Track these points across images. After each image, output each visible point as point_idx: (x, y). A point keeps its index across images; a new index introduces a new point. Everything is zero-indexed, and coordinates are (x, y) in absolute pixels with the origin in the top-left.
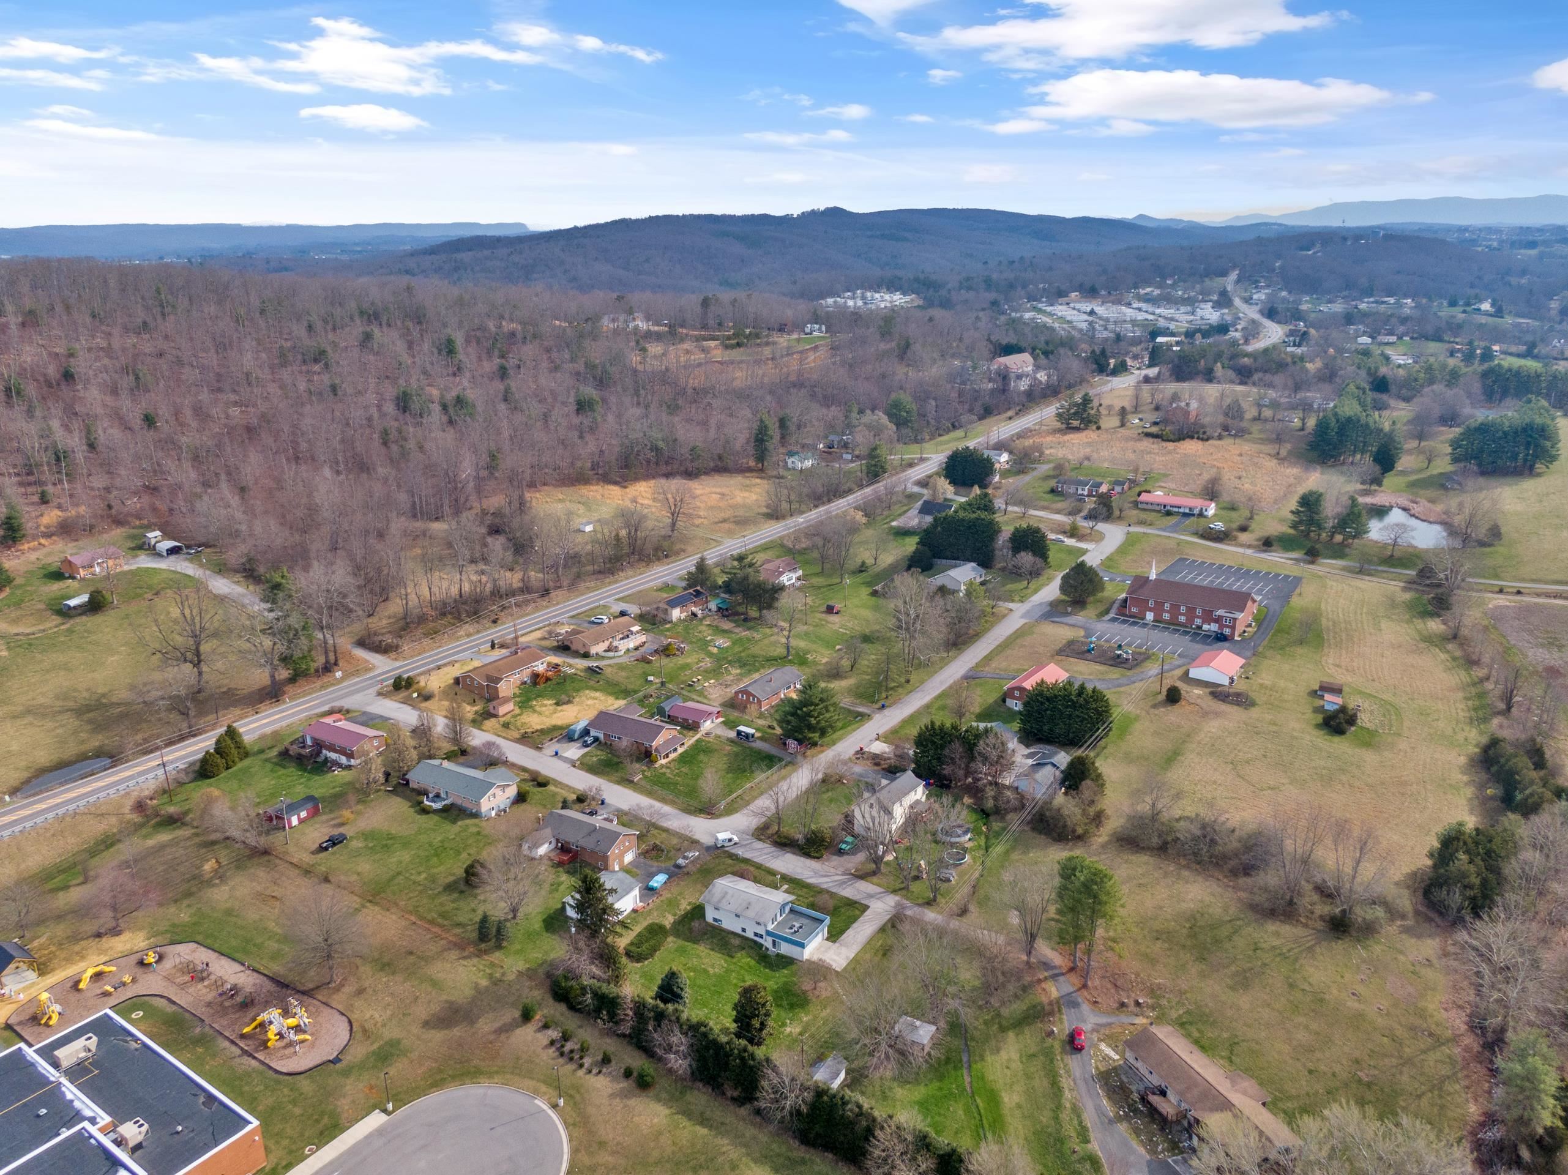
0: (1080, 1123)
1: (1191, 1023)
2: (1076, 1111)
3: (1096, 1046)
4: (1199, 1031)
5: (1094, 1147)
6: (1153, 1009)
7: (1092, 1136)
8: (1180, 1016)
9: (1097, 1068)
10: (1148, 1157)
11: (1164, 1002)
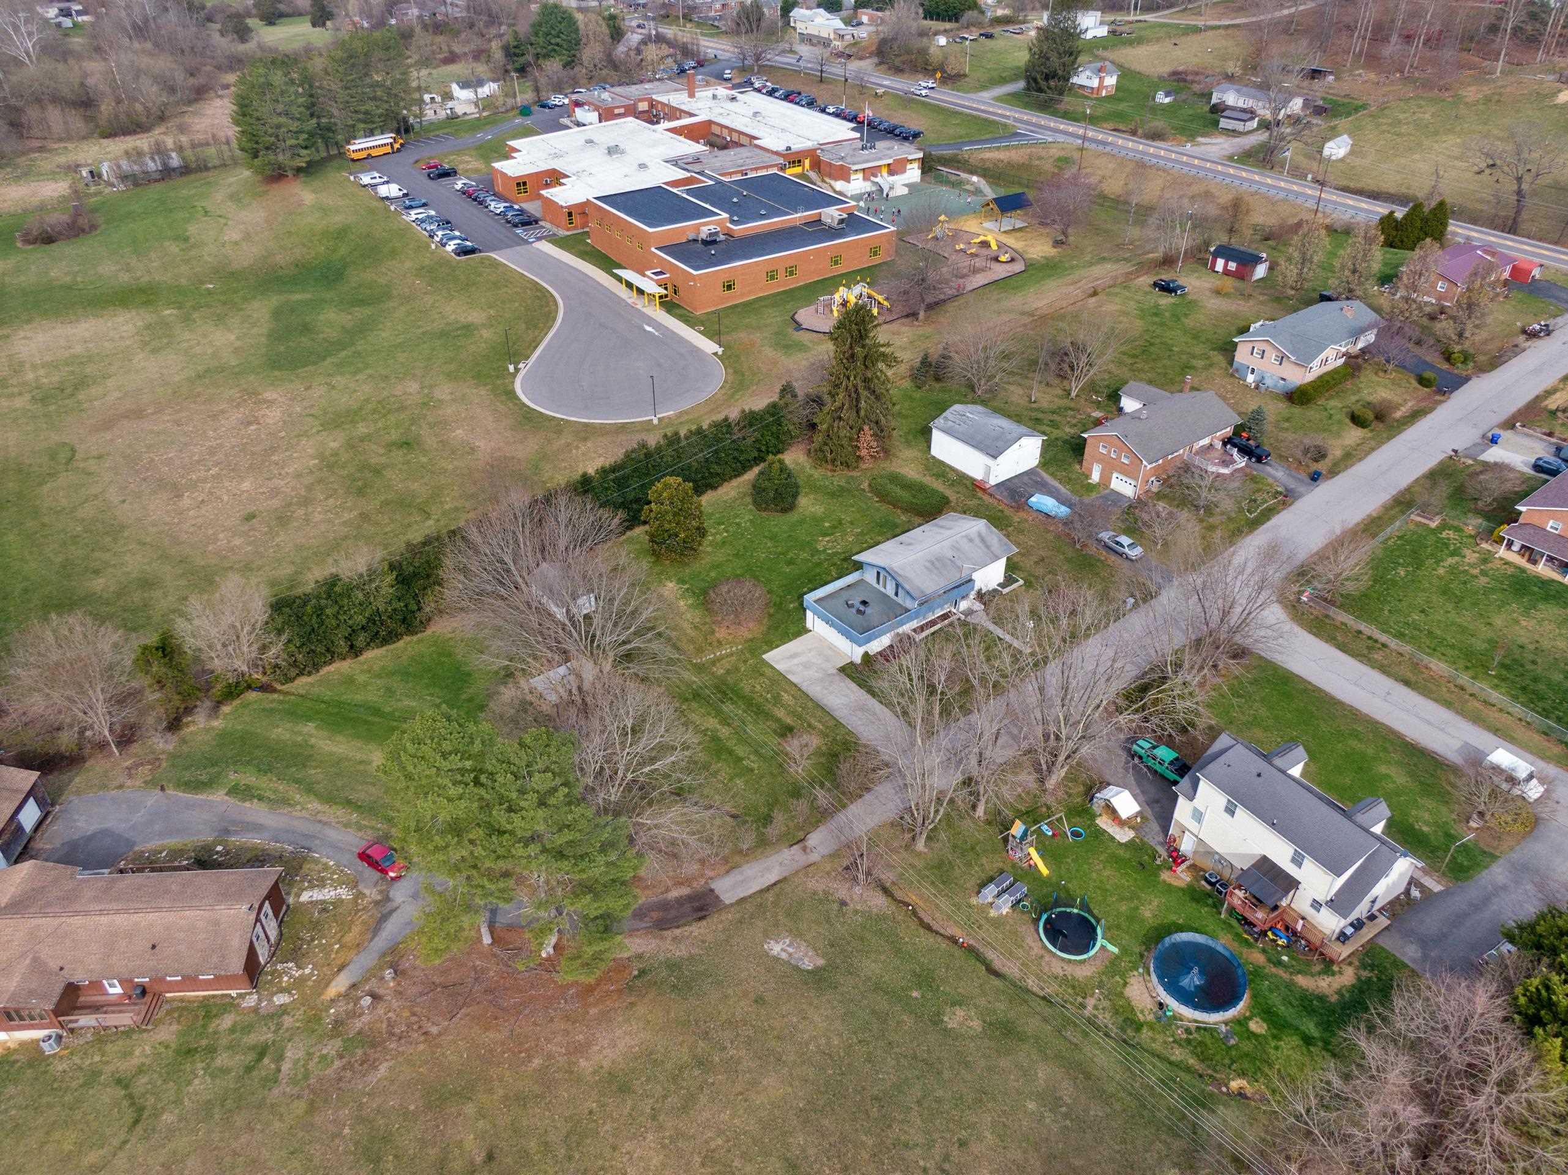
0: (260, 798)
1: (249, 1069)
2: (285, 802)
3: (353, 884)
4: (225, 1071)
5: (218, 796)
6: (338, 1023)
7: (231, 800)
8: (280, 1058)
9: (316, 861)
10: (136, 849)
11: (331, 1048)
